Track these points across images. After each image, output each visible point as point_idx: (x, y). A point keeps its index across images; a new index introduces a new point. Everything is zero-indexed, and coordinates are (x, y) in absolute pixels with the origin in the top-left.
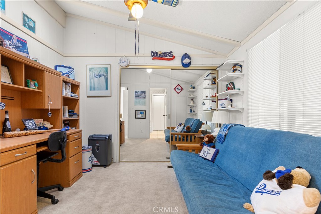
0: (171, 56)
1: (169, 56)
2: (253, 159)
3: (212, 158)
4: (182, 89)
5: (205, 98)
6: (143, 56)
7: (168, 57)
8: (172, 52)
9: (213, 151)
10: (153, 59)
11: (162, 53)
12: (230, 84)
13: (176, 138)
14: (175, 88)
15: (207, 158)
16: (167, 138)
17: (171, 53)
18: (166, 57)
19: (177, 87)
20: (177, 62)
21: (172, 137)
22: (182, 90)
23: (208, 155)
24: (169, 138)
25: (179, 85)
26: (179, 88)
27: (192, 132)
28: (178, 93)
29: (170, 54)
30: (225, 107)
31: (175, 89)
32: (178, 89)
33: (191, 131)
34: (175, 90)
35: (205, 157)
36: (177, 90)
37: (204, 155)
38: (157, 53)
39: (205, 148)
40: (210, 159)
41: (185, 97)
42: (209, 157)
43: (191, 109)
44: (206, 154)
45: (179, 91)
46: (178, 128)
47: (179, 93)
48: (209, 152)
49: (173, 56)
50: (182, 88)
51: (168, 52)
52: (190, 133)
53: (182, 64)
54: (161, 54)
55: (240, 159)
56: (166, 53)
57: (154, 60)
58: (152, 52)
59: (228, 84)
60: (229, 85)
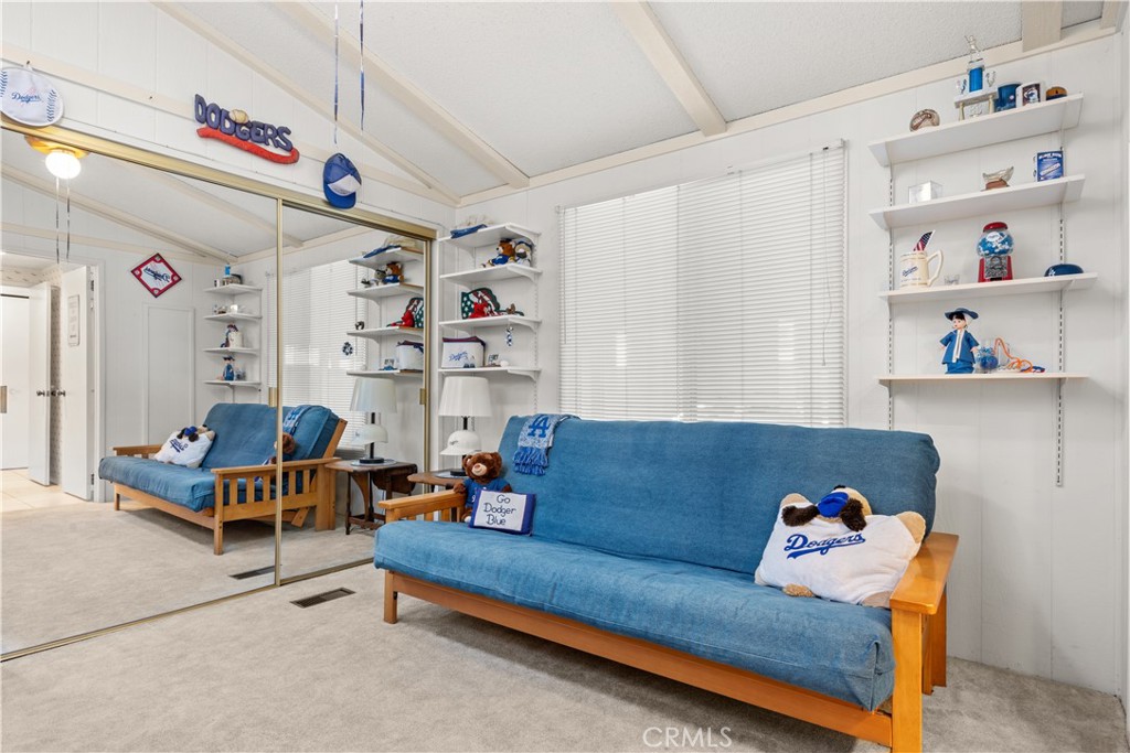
0: (283, 148)
1: (277, 145)
2: (691, 495)
3: (523, 525)
4: (176, 279)
5: (354, 330)
6: (149, 102)
7: (271, 148)
8: (289, 132)
9: (518, 502)
10: (203, 135)
11: (250, 125)
12: (480, 294)
13: (242, 491)
14: (139, 268)
15: (507, 526)
16: (199, 494)
17: (285, 134)
18: (263, 146)
19: (149, 266)
20: (305, 180)
21: (226, 487)
22: (174, 283)
23: (507, 517)
24: (209, 492)
25: (157, 258)
26: (161, 269)
27: (302, 459)
28: (157, 293)
29: (278, 138)
30: (473, 367)
31: (136, 272)
32: (156, 276)
33: (299, 455)
34: (138, 277)
35: (501, 526)
36: (146, 277)
37: (495, 520)
38: (223, 115)
39: (487, 497)
40: (519, 529)
41: (191, 315)
42: (515, 522)
43: (229, 367)
44: (499, 517)
45: (162, 284)
46: (177, 447)
47: (161, 292)
48: (505, 506)
49: (289, 148)
50: (175, 274)
51: (271, 127)
52: (291, 460)
53: (327, 191)
54: (242, 125)
55: (642, 505)
56: (263, 127)
57: (204, 141)
58: (200, 101)
59: (468, 291)
60: (472, 297)
